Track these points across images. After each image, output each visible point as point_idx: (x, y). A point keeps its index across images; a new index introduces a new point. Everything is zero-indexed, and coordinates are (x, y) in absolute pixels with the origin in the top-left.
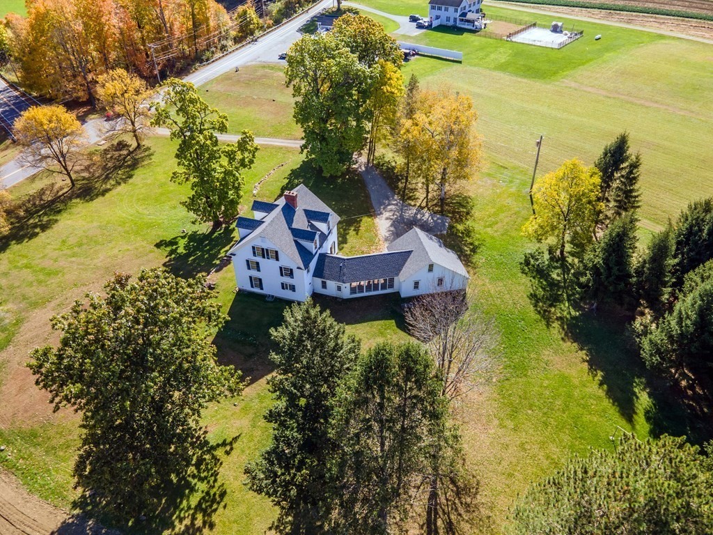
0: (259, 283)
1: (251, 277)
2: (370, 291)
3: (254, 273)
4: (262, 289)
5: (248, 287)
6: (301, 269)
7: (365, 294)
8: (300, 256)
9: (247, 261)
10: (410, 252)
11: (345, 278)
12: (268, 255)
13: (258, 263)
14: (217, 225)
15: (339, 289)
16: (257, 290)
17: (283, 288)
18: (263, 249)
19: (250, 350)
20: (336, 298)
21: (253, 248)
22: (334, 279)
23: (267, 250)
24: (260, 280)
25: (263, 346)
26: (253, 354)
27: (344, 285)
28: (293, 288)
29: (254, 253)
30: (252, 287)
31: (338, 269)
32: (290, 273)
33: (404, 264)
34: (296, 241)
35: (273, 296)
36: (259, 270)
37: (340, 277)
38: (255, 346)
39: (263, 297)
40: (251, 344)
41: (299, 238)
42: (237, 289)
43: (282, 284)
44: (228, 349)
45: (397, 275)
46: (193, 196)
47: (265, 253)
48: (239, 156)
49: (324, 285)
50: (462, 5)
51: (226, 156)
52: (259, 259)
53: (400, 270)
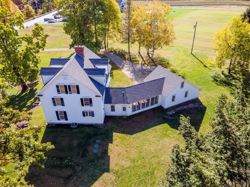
0: (65, 115)
1: (57, 112)
2: (144, 107)
3: (60, 108)
4: (67, 120)
5: (55, 121)
6: (99, 96)
7: (141, 110)
8: (96, 87)
9: (53, 99)
10: (164, 78)
11: (128, 100)
12: (70, 90)
13: (62, 99)
14: (25, 88)
15: (124, 109)
16: (63, 121)
17: (84, 115)
18: (65, 86)
19: (68, 172)
20: (122, 117)
21: (57, 86)
22: (121, 102)
23: (69, 86)
24: (65, 113)
25: (78, 165)
26: (71, 176)
27: (128, 105)
28: (92, 114)
29: (58, 91)
30: (59, 119)
31: (122, 96)
32: (90, 102)
33: (163, 86)
34: (90, 78)
35: (76, 124)
36: (63, 105)
37: (124, 100)
38: (71, 167)
39: (68, 126)
40: (67, 166)
41: (92, 74)
42: (47, 124)
43: (83, 112)
44: (46, 176)
45: (161, 93)
46: (4, 68)
47: (67, 89)
48: (35, 40)
49: (113, 109)
50: (122, 2)
51: (26, 41)
52: (63, 95)
53: (162, 90)
